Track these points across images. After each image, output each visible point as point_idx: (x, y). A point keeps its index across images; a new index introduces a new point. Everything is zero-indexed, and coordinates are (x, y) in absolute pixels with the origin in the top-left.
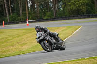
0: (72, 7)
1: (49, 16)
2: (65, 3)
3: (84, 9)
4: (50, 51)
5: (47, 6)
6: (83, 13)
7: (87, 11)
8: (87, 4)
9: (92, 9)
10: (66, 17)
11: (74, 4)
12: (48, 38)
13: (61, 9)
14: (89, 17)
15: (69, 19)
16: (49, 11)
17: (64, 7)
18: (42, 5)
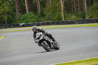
4: (50, 51)
6: (4, 23)
7: (8, 19)
8: (8, 13)
9: (14, 18)
12: (47, 38)
14: (10, 27)
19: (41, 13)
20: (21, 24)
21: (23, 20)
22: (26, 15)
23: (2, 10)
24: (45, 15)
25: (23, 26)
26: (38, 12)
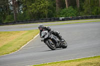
0: (33, 10)
1: (9, 20)
2: (26, 6)
3: (46, 12)
5: (7, 9)
6: (45, 17)
8: (49, 7)
9: (54, 12)
10: (26, 21)
11: (35, 7)
13: (22, 12)
14: (50, 20)
15: (30, 23)
16: (9, 14)
17: (25, 10)
18: (2, 8)
19: (80, 7)
20: (61, 18)
21: (63, 14)
22: (65, 9)
23: (43, 4)
24: (84, 10)
25: (63, 20)
26: (77, 7)
